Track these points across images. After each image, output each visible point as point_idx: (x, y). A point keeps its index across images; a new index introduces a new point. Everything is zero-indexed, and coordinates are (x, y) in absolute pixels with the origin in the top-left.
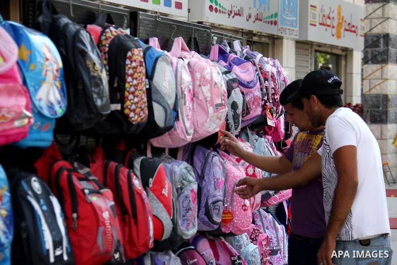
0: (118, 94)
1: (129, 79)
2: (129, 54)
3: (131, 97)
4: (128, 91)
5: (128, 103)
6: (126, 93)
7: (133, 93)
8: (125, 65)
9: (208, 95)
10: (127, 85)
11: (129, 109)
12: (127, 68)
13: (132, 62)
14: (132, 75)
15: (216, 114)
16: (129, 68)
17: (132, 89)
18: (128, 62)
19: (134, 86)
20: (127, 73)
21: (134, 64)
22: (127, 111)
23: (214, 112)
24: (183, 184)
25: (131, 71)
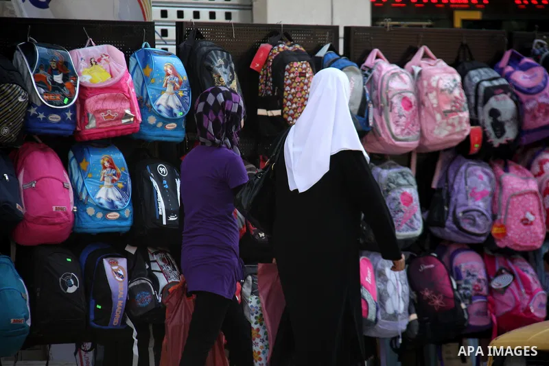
0: (278, 101)
1: (287, 88)
2: (288, 67)
3: (289, 103)
4: (286, 99)
5: (286, 109)
6: (285, 101)
7: (291, 100)
8: (284, 76)
9: (435, 101)
10: (285, 94)
11: (287, 114)
12: (285, 79)
13: (290, 74)
14: (290, 85)
15: (445, 121)
16: (288, 79)
17: (290, 97)
18: (286, 74)
19: (292, 95)
20: (285, 84)
21: (292, 75)
22: (285, 116)
23: (443, 118)
24: (389, 187)
25: (289, 81)
